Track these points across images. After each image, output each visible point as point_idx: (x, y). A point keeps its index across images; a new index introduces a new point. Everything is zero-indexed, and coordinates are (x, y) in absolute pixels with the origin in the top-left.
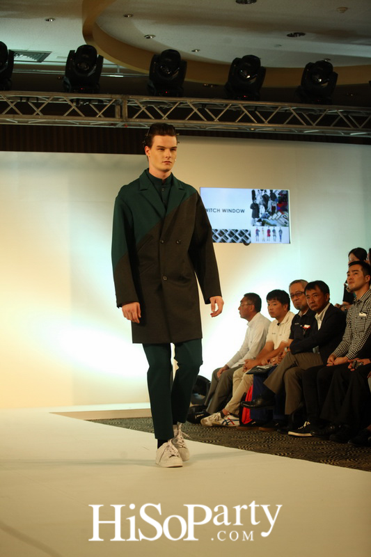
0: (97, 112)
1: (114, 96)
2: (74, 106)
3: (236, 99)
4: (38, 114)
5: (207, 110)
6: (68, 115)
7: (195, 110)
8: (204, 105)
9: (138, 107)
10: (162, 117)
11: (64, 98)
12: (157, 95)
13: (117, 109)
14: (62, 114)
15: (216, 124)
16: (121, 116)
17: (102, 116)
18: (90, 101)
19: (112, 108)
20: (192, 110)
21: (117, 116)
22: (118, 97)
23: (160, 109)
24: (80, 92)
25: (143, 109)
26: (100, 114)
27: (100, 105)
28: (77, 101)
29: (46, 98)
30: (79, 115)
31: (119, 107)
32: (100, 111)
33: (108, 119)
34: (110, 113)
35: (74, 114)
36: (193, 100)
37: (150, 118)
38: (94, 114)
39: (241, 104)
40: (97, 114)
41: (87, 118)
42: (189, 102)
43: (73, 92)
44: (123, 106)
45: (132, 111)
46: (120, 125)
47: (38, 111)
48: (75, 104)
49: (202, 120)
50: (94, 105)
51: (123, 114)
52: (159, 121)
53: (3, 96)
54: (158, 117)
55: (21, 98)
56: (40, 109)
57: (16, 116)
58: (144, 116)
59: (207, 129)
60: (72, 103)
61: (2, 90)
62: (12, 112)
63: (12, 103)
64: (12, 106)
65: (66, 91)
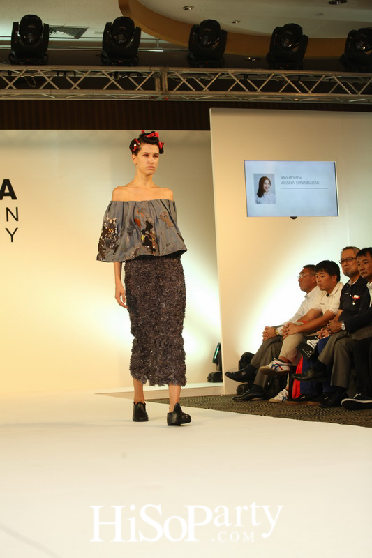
0: (137, 85)
1: (153, 68)
2: (112, 79)
3: (279, 69)
4: (75, 88)
5: (249, 81)
6: (107, 89)
7: (237, 81)
8: (246, 76)
9: (179, 79)
10: (203, 89)
11: (104, 71)
12: (198, 67)
13: (157, 82)
14: (101, 88)
15: (259, 95)
16: (161, 89)
17: (141, 89)
18: (128, 73)
19: (151, 81)
20: (235, 81)
21: (157, 89)
22: (157, 69)
23: (201, 81)
24: (118, 65)
25: (184, 81)
26: (139, 87)
27: (139, 78)
28: (116, 74)
29: (84, 71)
30: (119, 89)
31: (159, 80)
32: (139, 84)
33: (147, 92)
34: (149, 86)
35: (113, 87)
36: (234, 71)
37: (191, 90)
38: (133, 88)
39: (284, 73)
40: (136, 87)
41: (126, 91)
42: (231, 72)
43: (110, 65)
44: (163, 81)
45: (173, 84)
46: (160, 98)
47: (75, 85)
48: (113, 77)
49: (244, 90)
50: (133, 78)
51: (163, 86)
52: (199, 92)
53: (40, 71)
54: (199, 88)
55: (58, 72)
56: (77, 83)
57: (53, 90)
58: (184, 88)
59: (250, 100)
60: (111, 76)
61: (38, 64)
62: (49, 87)
63: (49, 77)
64: (49, 80)
65: (104, 64)
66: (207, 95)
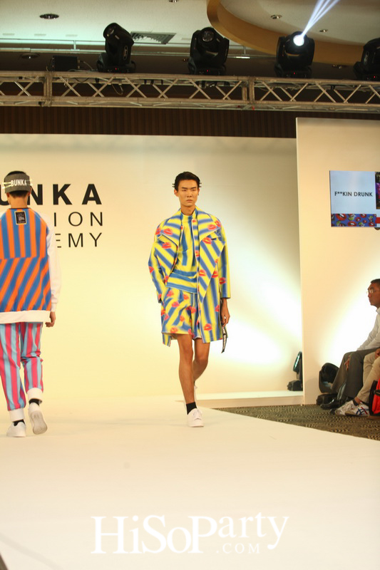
0: (224, 94)
1: (240, 78)
2: (199, 88)
3: (366, 80)
4: (163, 97)
5: (336, 92)
6: (194, 98)
7: (324, 91)
8: (333, 86)
9: (266, 88)
10: (290, 99)
11: (191, 80)
12: (285, 77)
13: (244, 91)
14: (188, 97)
15: (346, 106)
16: (248, 98)
17: (229, 98)
18: (216, 83)
19: (238, 91)
20: (321, 91)
21: (244, 99)
22: (245, 78)
23: (288, 90)
24: (206, 74)
25: (271, 90)
26: (226, 96)
27: (227, 87)
28: (203, 83)
29: (171, 80)
30: (206, 98)
31: (246, 89)
32: (226, 93)
33: (234, 101)
34: (237, 95)
35: (200, 96)
36: (321, 81)
37: (277, 100)
38: (221, 97)
39: (371, 84)
40: (224, 96)
41: (213, 101)
42: (318, 83)
43: (198, 74)
44: (250, 91)
45: (260, 93)
46: (247, 107)
47: (163, 94)
48: (200, 86)
49: (331, 101)
50: (220, 87)
51: (250, 96)
52: (286, 103)
53: (127, 79)
54: (286, 98)
55: (145, 81)
56: (165, 92)
57: (141, 99)
58: (271, 98)
59: (337, 110)
60: (198, 85)
61: (126, 72)
62: (136, 95)
63: (136, 85)
64: (136, 88)
65: (191, 73)
66: (293, 105)
